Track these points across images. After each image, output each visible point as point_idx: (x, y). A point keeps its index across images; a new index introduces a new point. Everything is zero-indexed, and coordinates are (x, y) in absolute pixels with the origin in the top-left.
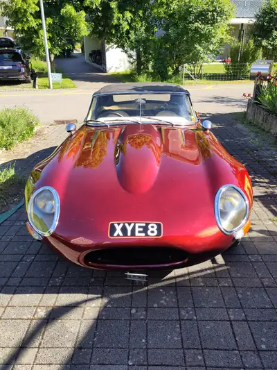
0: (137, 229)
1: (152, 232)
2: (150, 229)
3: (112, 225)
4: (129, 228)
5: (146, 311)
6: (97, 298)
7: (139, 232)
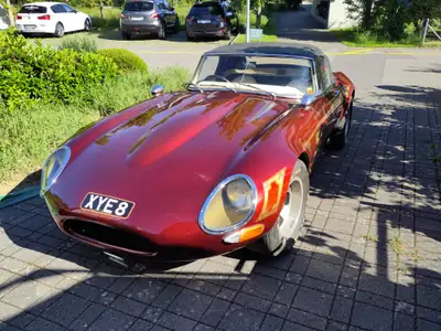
0: (108, 205)
1: (120, 211)
2: (120, 207)
3: (89, 196)
4: (101, 202)
5: (116, 298)
6: (85, 271)
7: (108, 208)
